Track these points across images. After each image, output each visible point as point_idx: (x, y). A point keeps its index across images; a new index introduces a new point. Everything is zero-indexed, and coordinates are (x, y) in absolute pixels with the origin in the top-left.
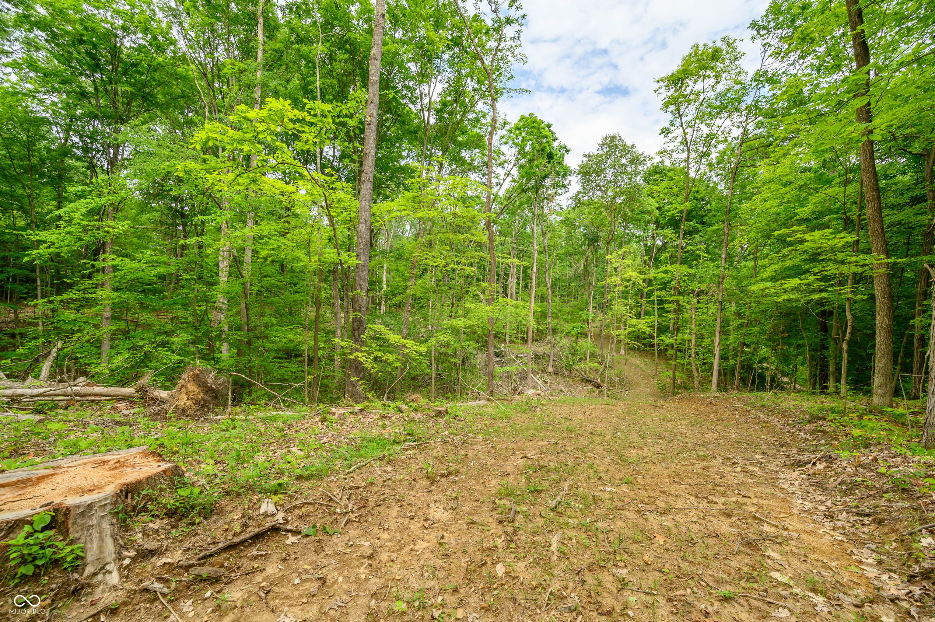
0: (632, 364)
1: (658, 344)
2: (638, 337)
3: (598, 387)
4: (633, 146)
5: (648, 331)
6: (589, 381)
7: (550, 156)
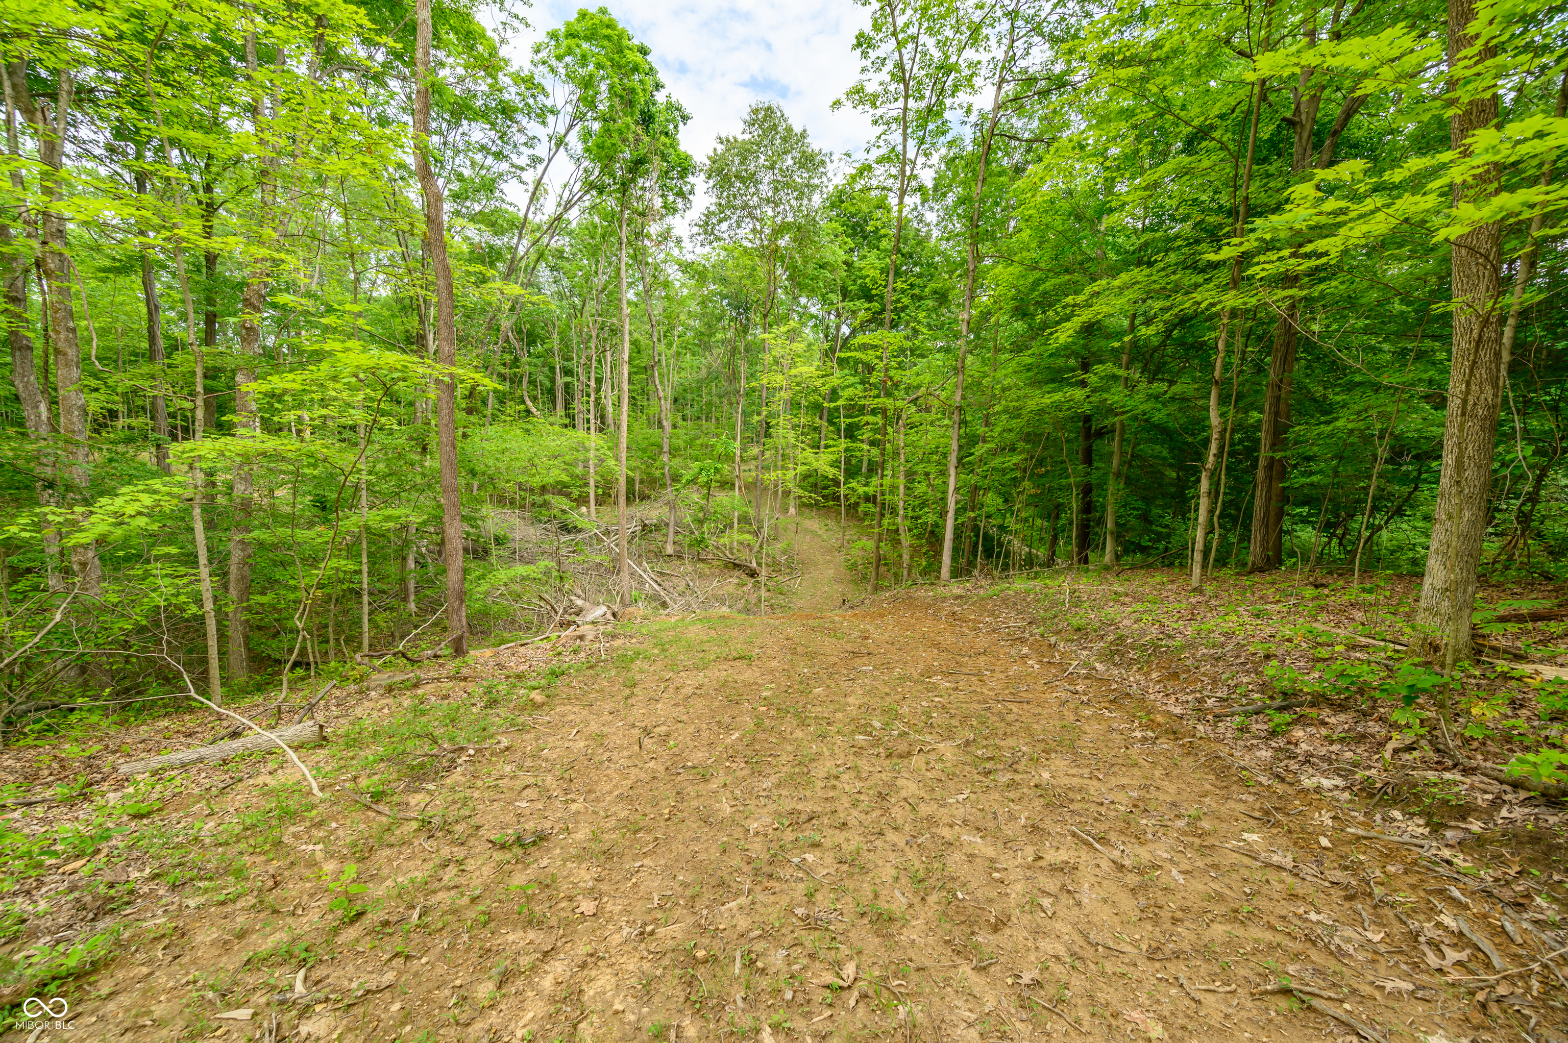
0: (806, 531)
1: (846, 496)
2: (816, 485)
3: (752, 576)
4: (804, 135)
5: (831, 472)
6: (736, 566)
7: (647, 119)
